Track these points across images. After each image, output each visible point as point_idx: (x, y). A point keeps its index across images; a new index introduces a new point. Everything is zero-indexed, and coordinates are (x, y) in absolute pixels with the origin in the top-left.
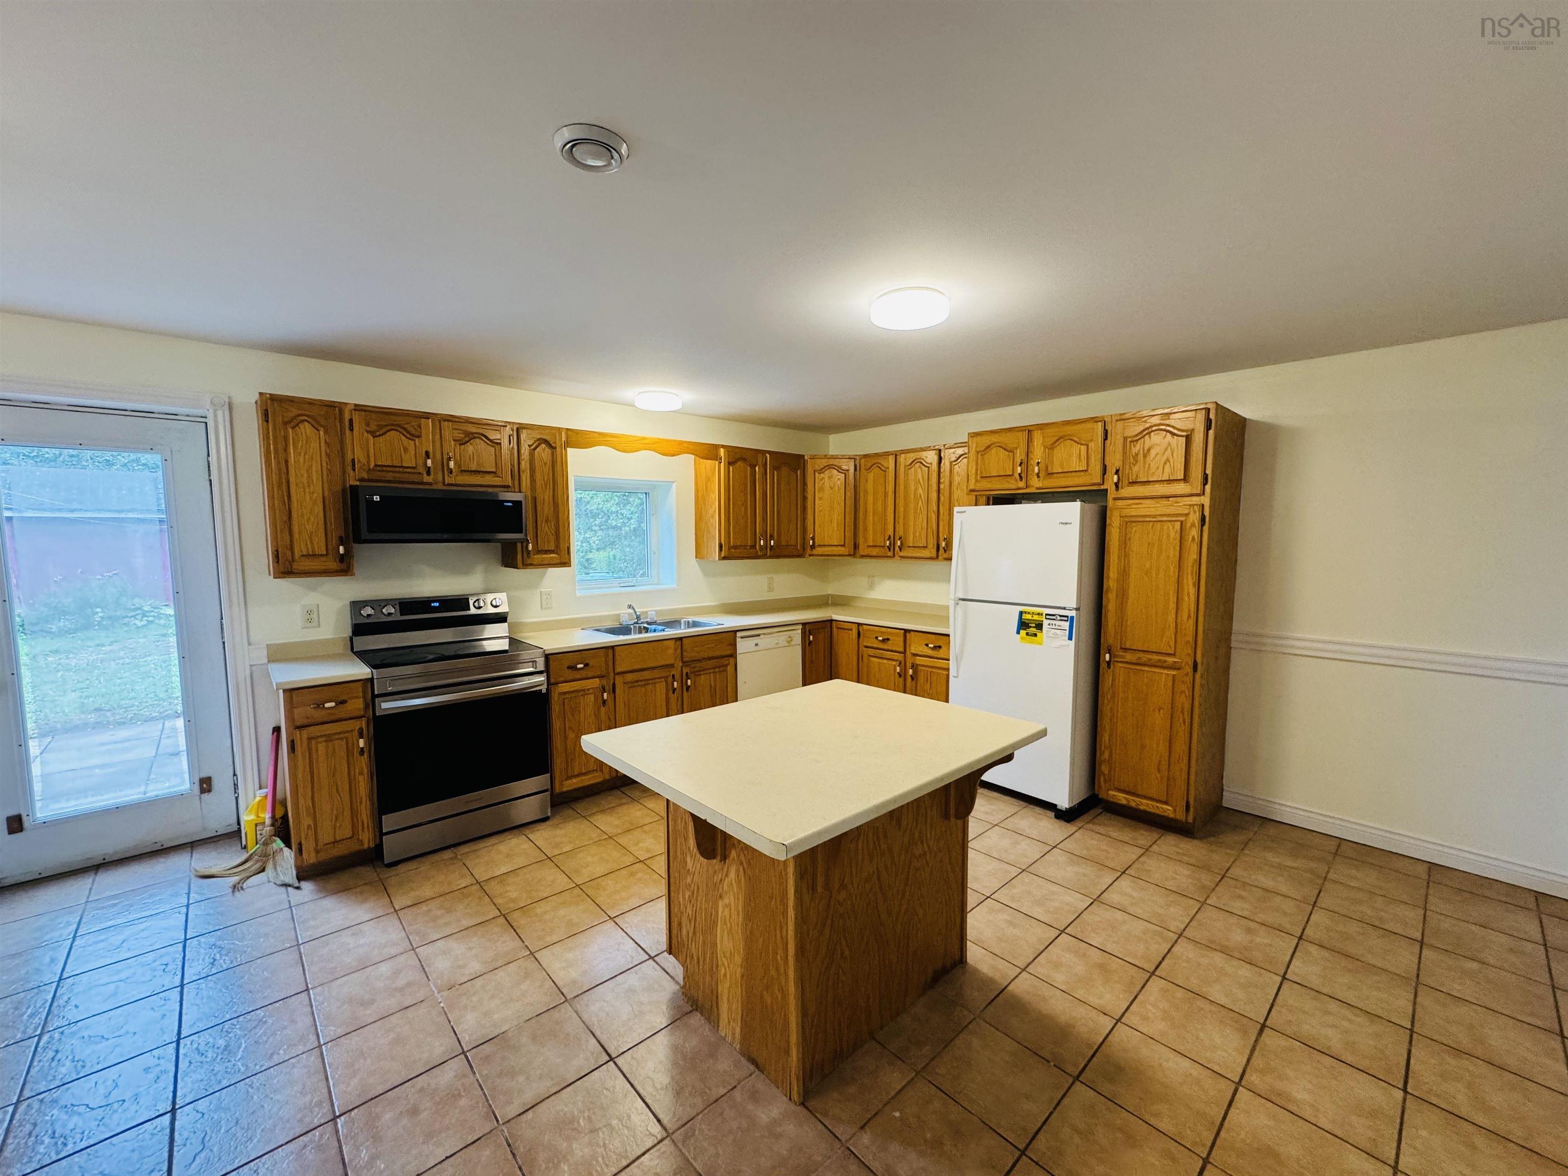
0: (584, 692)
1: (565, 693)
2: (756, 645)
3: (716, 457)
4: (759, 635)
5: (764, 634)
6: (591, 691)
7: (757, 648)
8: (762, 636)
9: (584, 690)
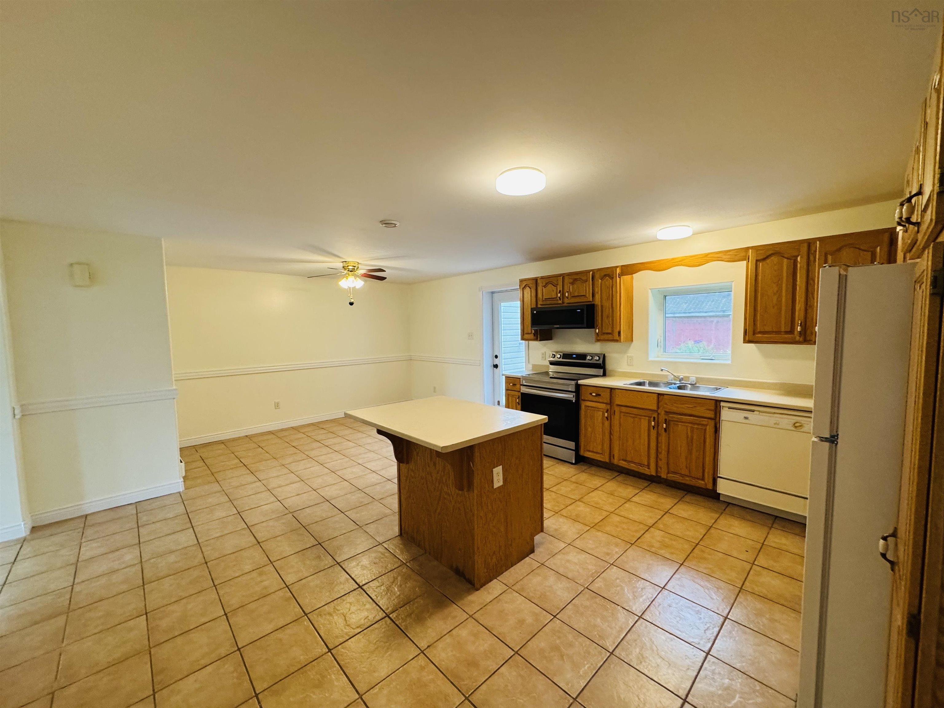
0: (598, 409)
1: (589, 406)
2: (746, 418)
3: (745, 258)
4: (753, 411)
5: (759, 411)
6: (602, 410)
7: (746, 421)
8: (755, 412)
9: (598, 408)
